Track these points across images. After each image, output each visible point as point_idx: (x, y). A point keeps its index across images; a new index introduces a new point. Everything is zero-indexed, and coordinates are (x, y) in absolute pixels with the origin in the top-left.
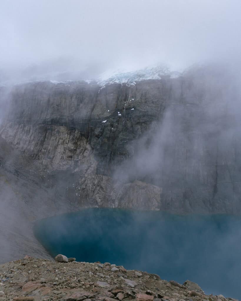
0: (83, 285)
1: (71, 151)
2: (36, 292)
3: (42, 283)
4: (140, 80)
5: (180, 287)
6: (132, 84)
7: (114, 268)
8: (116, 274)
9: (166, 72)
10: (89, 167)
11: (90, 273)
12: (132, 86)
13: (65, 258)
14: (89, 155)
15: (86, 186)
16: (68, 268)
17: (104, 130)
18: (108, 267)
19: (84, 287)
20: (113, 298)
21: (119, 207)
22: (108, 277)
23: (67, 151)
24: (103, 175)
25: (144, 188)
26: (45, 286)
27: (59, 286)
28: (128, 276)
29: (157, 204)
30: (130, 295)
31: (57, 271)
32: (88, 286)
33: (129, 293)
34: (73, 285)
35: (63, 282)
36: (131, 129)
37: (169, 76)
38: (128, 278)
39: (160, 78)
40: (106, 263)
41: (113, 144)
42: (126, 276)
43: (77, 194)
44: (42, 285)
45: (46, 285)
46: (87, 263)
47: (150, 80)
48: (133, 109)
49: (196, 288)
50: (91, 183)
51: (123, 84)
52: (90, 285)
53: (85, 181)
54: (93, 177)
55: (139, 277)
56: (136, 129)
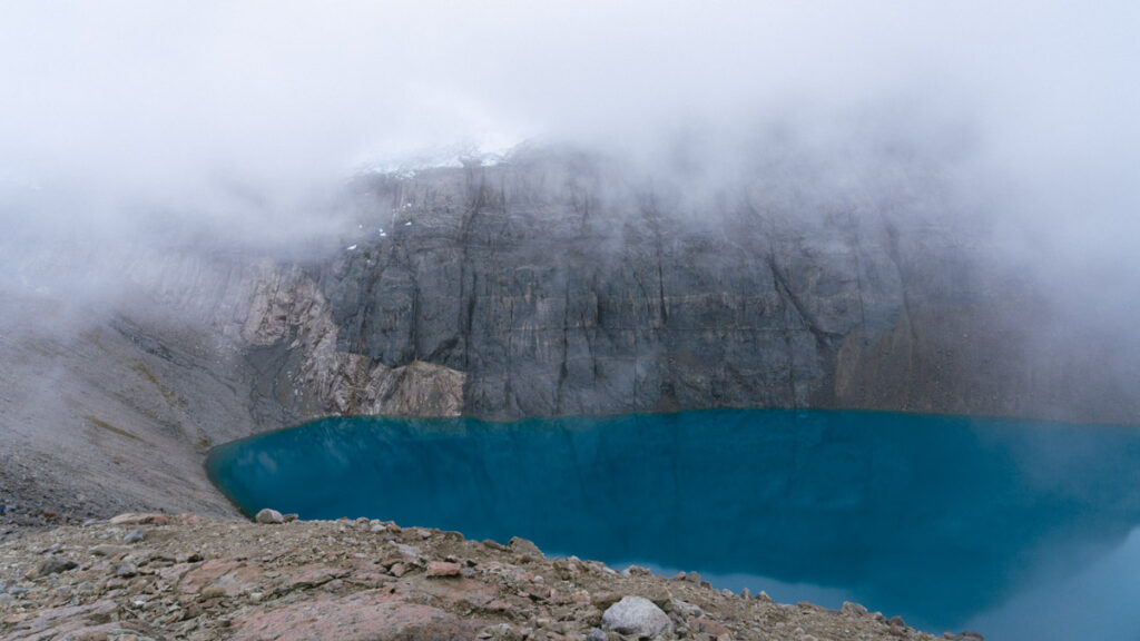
0: (323, 557)
1: (283, 306)
2: (229, 577)
3: (239, 560)
4: (422, 169)
5: (502, 550)
6: (408, 175)
7: (377, 525)
8: (381, 538)
9: (473, 154)
10: (321, 337)
11: (330, 538)
12: (406, 179)
13: (275, 514)
14: (321, 314)
15: (316, 374)
16: (285, 533)
17: (350, 264)
18: (364, 525)
19: (325, 560)
20: (384, 573)
21: (383, 413)
22: (366, 543)
23: (275, 306)
24: (350, 352)
25: (431, 375)
26: (245, 565)
27: (274, 564)
28: (404, 539)
29: (455, 403)
30: (416, 566)
31: (261, 540)
32: (333, 558)
33: (415, 562)
34: (303, 558)
35: (283, 556)
36: (406, 262)
37: (480, 162)
38: (404, 541)
39: (462, 166)
40: (360, 519)
41: (369, 291)
42: (401, 540)
43: (296, 391)
44: (238, 563)
45: (247, 563)
46: (323, 521)
47: (441, 168)
48: (409, 224)
49: (529, 550)
50: (324, 369)
51: (390, 174)
52: (338, 556)
53: (313, 365)
54: (330, 356)
55: (425, 539)
56: (416, 262)
